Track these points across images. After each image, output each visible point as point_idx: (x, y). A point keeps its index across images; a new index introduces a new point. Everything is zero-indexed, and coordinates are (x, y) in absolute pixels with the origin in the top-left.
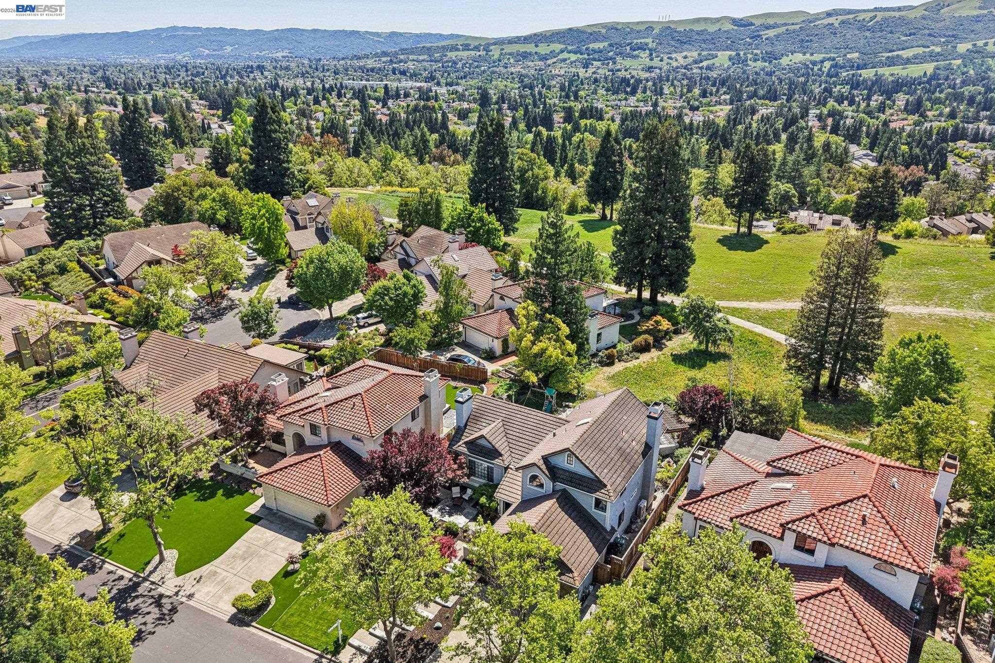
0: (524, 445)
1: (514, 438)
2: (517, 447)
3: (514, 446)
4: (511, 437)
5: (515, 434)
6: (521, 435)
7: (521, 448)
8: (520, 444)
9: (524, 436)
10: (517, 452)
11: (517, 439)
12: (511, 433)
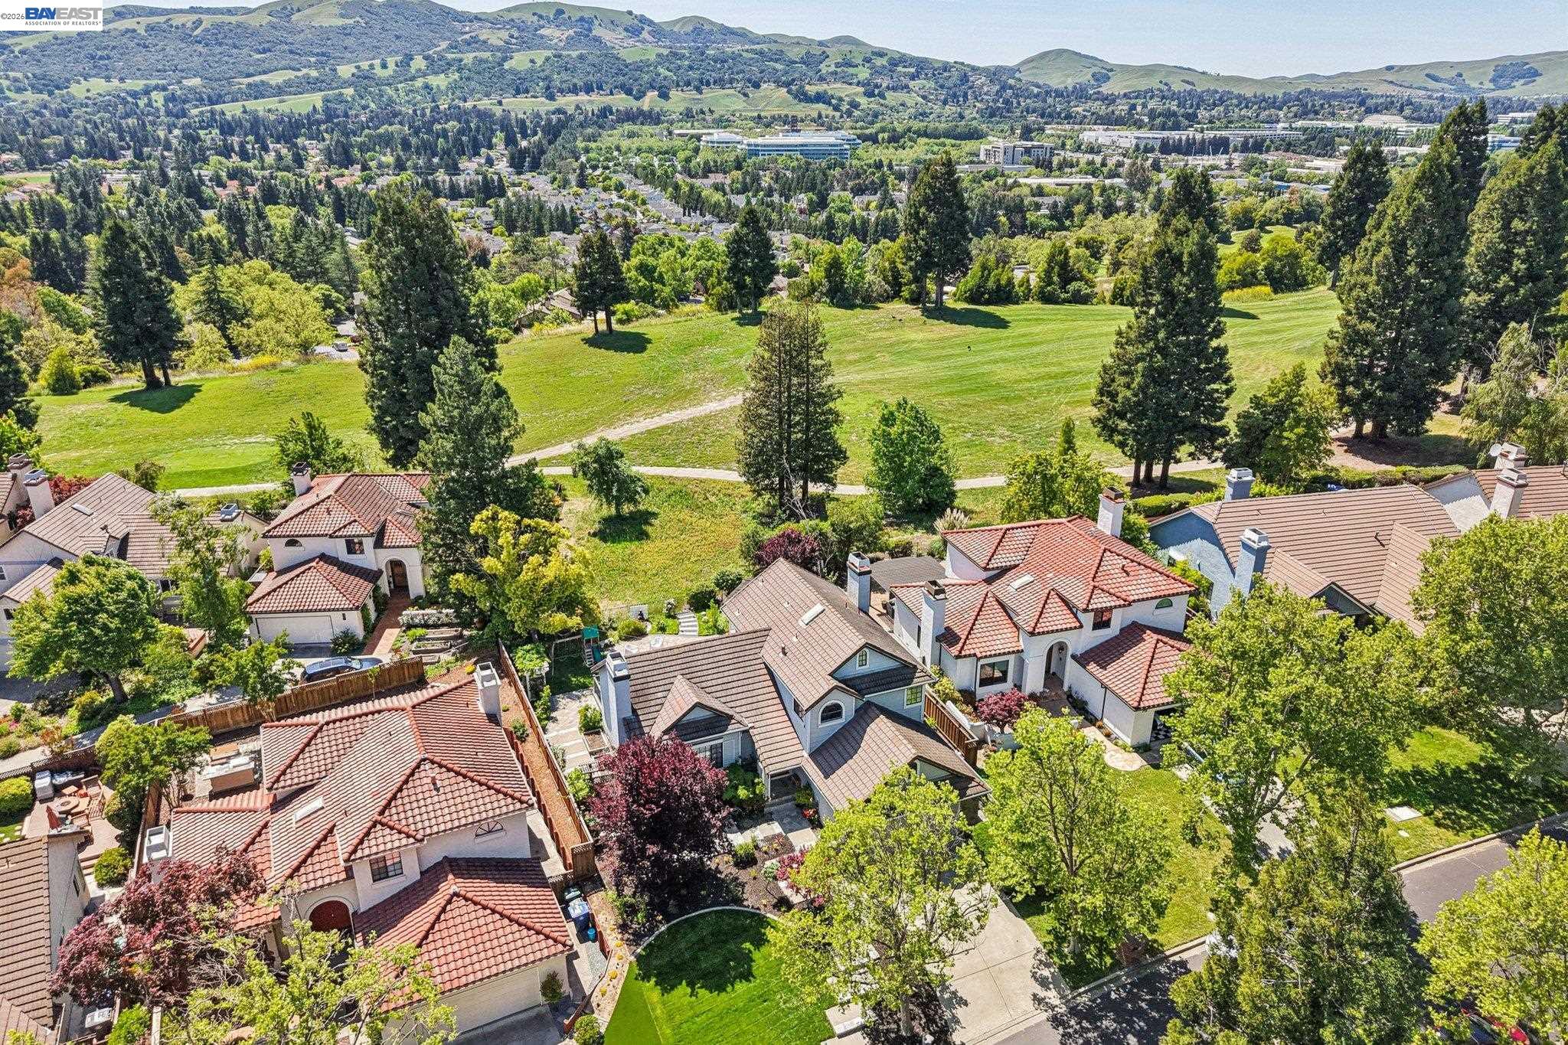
0: (740, 690)
1: (719, 688)
2: (734, 698)
3: (729, 699)
4: (713, 689)
5: (714, 682)
6: (725, 680)
7: (739, 696)
8: (734, 691)
9: (730, 679)
10: (738, 703)
11: (724, 687)
12: (709, 684)
